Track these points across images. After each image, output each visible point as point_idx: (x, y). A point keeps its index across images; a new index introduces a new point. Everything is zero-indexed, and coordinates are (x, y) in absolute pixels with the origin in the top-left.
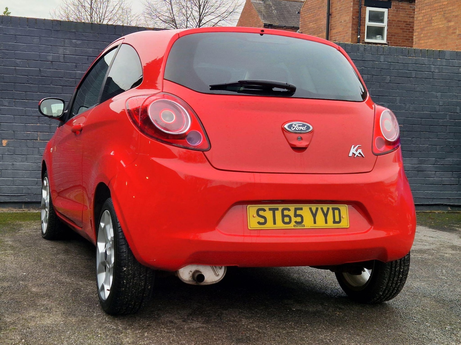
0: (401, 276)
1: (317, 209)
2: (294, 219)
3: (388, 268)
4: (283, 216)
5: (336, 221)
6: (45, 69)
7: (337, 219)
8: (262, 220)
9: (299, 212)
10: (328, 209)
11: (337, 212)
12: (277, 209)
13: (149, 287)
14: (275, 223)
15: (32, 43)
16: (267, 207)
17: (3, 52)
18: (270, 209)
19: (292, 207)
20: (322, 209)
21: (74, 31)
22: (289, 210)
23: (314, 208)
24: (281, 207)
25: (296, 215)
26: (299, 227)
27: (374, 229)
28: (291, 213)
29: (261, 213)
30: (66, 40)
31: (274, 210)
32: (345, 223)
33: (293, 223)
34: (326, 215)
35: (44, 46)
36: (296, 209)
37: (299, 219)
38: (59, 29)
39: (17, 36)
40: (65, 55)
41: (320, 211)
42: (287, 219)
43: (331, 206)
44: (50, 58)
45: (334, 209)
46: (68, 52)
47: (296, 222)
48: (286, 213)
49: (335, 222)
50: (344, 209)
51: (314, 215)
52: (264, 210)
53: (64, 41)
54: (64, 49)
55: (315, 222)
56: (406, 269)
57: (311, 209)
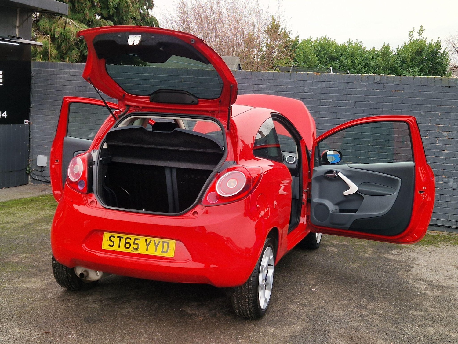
0: (247, 301)
1: (151, 241)
2: (132, 246)
3: (235, 293)
4: (126, 243)
5: (164, 251)
7: (165, 250)
8: (112, 244)
9: (137, 241)
10: (159, 242)
11: (166, 245)
12: (123, 238)
13: (70, 276)
14: (119, 247)
16: (116, 235)
18: (118, 237)
19: (133, 237)
20: (154, 241)
22: (130, 239)
23: (149, 239)
24: (125, 236)
25: (134, 243)
26: (135, 252)
27: (192, 261)
28: (131, 242)
29: (112, 239)
31: (120, 238)
32: (171, 254)
33: (131, 248)
34: (156, 246)
36: (135, 239)
37: (136, 246)
41: (153, 242)
42: (128, 245)
43: (162, 240)
45: (164, 242)
47: (133, 248)
48: (128, 241)
49: (162, 252)
50: (172, 243)
51: (148, 245)
52: (114, 237)
55: (147, 250)
56: (250, 295)
57: (146, 240)
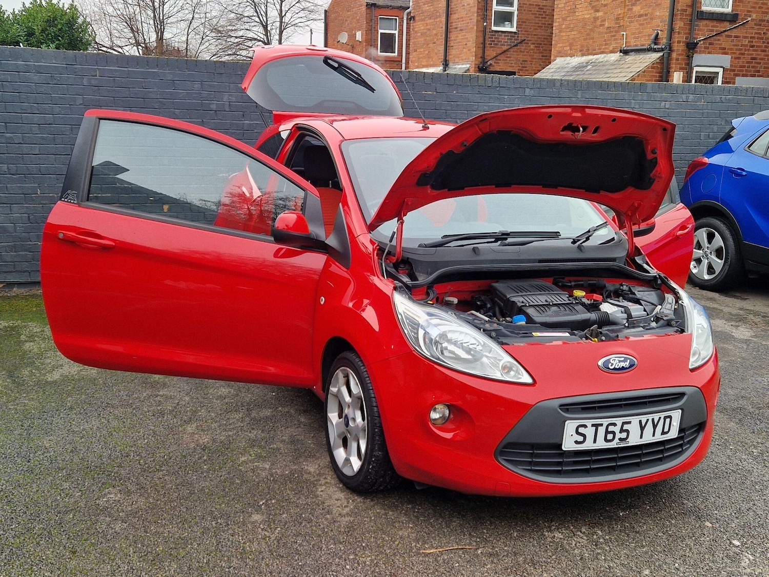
6: (208, 120)
15: (193, 90)
17: (159, 101)
21: (240, 73)
30: (232, 85)
35: (207, 92)
38: (223, 71)
39: (175, 82)
40: (231, 103)
44: (214, 107)
46: (234, 99)
53: (229, 86)
54: (229, 95)
